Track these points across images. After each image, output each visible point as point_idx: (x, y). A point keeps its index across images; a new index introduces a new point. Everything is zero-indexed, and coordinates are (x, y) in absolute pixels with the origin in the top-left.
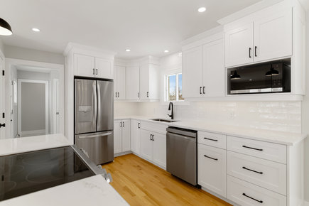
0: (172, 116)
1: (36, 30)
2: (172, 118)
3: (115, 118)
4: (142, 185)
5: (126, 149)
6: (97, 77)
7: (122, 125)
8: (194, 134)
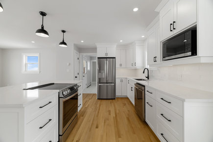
0: (148, 77)
1: (82, 41)
2: (148, 79)
3: (116, 77)
4: (118, 112)
5: (124, 94)
6: (108, 57)
7: (122, 81)
8: (143, 88)
